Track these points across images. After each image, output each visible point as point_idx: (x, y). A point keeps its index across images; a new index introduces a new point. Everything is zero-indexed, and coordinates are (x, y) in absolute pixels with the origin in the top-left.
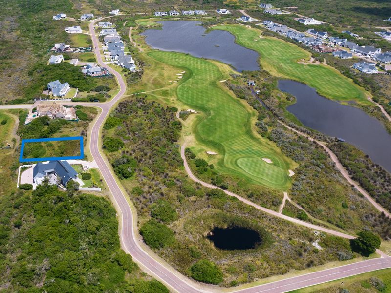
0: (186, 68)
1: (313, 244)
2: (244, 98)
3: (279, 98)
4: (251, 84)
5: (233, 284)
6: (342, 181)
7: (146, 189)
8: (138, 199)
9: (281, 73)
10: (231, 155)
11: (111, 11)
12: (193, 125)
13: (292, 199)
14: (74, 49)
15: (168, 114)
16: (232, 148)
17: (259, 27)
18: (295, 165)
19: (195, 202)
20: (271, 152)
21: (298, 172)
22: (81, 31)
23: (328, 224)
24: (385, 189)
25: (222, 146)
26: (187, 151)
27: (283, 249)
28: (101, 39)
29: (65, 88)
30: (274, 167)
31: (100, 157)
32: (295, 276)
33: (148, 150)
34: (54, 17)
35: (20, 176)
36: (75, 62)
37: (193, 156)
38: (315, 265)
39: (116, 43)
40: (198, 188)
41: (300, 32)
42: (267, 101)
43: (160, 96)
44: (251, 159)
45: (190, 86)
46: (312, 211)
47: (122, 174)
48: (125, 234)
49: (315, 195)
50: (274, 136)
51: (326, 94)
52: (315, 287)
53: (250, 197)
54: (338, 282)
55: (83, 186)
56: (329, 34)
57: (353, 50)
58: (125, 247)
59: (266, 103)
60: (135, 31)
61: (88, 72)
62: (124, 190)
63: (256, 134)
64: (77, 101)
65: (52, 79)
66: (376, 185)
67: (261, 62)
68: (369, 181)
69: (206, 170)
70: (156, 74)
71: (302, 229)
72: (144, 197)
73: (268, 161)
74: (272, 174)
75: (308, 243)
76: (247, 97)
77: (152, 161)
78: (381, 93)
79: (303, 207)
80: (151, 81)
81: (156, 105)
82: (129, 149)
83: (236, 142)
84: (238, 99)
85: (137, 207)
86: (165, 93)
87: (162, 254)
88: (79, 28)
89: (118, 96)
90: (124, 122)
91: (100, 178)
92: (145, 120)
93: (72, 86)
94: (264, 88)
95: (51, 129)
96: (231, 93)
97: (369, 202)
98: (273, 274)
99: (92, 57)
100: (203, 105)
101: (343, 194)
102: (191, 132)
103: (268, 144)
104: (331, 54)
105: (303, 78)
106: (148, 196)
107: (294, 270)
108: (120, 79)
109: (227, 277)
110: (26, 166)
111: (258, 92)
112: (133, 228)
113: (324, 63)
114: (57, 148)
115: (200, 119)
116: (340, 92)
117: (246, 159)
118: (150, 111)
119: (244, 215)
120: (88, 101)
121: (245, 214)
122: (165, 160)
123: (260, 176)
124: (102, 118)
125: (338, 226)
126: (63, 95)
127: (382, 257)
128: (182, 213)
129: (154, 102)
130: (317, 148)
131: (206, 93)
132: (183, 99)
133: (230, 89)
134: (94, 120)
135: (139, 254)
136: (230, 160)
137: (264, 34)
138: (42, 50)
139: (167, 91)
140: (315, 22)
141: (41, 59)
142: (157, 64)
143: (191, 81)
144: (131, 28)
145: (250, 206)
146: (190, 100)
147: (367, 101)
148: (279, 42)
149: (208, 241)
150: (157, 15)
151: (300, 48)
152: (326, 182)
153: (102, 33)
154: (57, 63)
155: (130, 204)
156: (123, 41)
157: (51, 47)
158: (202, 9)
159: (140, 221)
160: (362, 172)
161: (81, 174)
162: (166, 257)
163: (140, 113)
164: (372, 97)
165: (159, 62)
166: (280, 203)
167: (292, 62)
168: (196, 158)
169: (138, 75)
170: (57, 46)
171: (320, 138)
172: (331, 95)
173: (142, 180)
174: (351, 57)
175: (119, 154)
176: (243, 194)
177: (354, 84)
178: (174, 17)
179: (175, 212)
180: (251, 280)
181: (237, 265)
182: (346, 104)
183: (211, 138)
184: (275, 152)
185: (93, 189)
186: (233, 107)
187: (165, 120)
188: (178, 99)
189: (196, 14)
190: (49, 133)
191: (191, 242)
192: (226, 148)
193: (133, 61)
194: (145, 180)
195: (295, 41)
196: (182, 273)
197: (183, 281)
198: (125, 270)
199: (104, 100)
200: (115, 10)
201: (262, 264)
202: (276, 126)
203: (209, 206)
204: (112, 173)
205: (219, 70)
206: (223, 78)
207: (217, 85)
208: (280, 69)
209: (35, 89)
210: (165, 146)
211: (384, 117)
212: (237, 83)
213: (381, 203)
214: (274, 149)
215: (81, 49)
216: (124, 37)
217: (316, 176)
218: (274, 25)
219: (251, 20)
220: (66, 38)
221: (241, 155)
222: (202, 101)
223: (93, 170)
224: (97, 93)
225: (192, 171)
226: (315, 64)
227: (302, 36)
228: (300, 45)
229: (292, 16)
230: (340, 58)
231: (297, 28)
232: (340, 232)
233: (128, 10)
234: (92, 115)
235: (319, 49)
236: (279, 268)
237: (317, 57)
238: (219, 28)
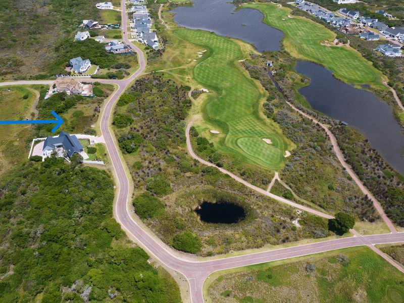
0: (208, 47)
1: (293, 222)
2: (257, 78)
3: (293, 79)
4: (269, 64)
5: (210, 254)
6: (335, 164)
7: (146, 163)
8: (137, 173)
9: (301, 54)
10: (233, 135)
12: (202, 104)
13: (282, 179)
14: (102, 26)
15: (180, 93)
16: (236, 127)
18: (293, 146)
19: (190, 177)
20: (273, 132)
21: (294, 153)
22: (112, 8)
23: (311, 204)
24: (375, 173)
25: (227, 125)
26: (192, 129)
27: (263, 225)
28: (131, 15)
29: (86, 64)
30: (272, 147)
31: (108, 133)
32: (269, 251)
33: (155, 128)
35: (33, 148)
36: (100, 39)
37: (196, 135)
38: (290, 241)
39: (143, 20)
40: (195, 165)
41: (330, 12)
42: (280, 83)
43: (177, 75)
44: (251, 139)
45: (208, 65)
46: (299, 192)
47: (126, 150)
48: (120, 204)
49: (304, 176)
50: (278, 117)
51: (341, 76)
52: (285, 261)
53: (242, 175)
54: (308, 257)
55: (87, 160)
56: (361, 14)
57: (382, 32)
58: (117, 216)
59: (279, 84)
60: (166, 8)
61: (111, 49)
62: (126, 164)
63: (262, 115)
64: (96, 78)
65: (76, 56)
66: (367, 169)
67: (284, 43)
68: (361, 165)
69: (205, 148)
70: (177, 53)
71: (285, 207)
72: (143, 171)
73: (268, 141)
74: (269, 154)
75: (288, 220)
76: (261, 78)
77: (157, 138)
78: (399, 78)
79: (290, 187)
80: (170, 60)
81: (171, 83)
82: (137, 126)
83: (241, 122)
84: (252, 79)
85: (134, 180)
86: (182, 72)
87: (150, 224)
88: (110, 4)
89: (136, 74)
90: (137, 99)
91: (105, 152)
92: (158, 98)
93: (93, 63)
94: (280, 69)
95: (66, 105)
96: (247, 73)
97: (356, 185)
98: (249, 247)
99: (118, 35)
100: (217, 84)
101: (332, 176)
102: (200, 111)
103: (272, 125)
104: (357, 36)
105: (322, 59)
106: (146, 171)
107: (269, 245)
108: (142, 57)
109: (205, 247)
110: (39, 139)
111: (273, 72)
112: (127, 200)
113: (347, 45)
114: (69, 123)
115: (210, 98)
116: (357, 75)
117: (247, 139)
118: (164, 89)
119: (234, 192)
120: (106, 78)
121: (235, 190)
122: (169, 137)
123: (257, 156)
124: (117, 95)
125: (320, 206)
126: (84, 72)
127: (355, 236)
128: (176, 188)
129: (170, 80)
130: (318, 130)
131: (223, 72)
132: (199, 78)
133: (246, 69)
134: (109, 97)
135: (129, 223)
136: (231, 140)
137: (293, 14)
138: (71, 26)
139: (184, 69)
141: (69, 35)
142: (180, 42)
143: (210, 60)
144: (162, 5)
145: (241, 183)
146: (204, 80)
147: (382, 85)
148: (307, 22)
149: (195, 214)
151: (326, 29)
152: (317, 164)
153: (133, 9)
154: (82, 40)
155: (128, 177)
156: (152, 18)
157: (80, 23)
159: (135, 193)
160: (357, 155)
161: (87, 148)
162: (153, 227)
163: (154, 91)
164: (388, 81)
165: (183, 40)
166: (270, 182)
167: (315, 43)
168: (199, 136)
169: (159, 53)
170: (85, 22)
171: (324, 121)
172: (346, 78)
173: (144, 155)
174: (378, 39)
175: (126, 130)
176: (237, 172)
177: (373, 68)
179: (170, 186)
180: (227, 252)
181: (217, 237)
182: (359, 87)
183: (218, 118)
184: (277, 133)
185: (96, 162)
186: (246, 87)
187: (177, 98)
188: (194, 78)
190: (64, 109)
191: (179, 214)
192: (230, 128)
193: (156, 39)
194: (147, 155)
195: (323, 22)
196: (165, 242)
197: (164, 249)
198: (113, 236)
199: (122, 78)
201: (241, 238)
202: (284, 108)
203: (202, 182)
204: (117, 148)
205: (240, 50)
206: (242, 58)
207: (234, 65)
208: (301, 51)
209: (58, 65)
210: (172, 124)
211: (394, 102)
212: (254, 63)
213: (367, 186)
214: (277, 130)
215: (109, 26)
216: (153, 15)
217: (310, 157)
218: (306, 4)
220: (96, 14)
221: (242, 134)
222: (217, 81)
223: (99, 145)
224: (118, 70)
225: (193, 148)
226: (338, 46)
227: (331, 16)
228: (328, 25)
230: (366, 39)
231: (330, 7)
232: (321, 212)
234: (108, 92)
235: (346, 30)
236: (255, 242)
237: (342, 38)
238: (250, 6)
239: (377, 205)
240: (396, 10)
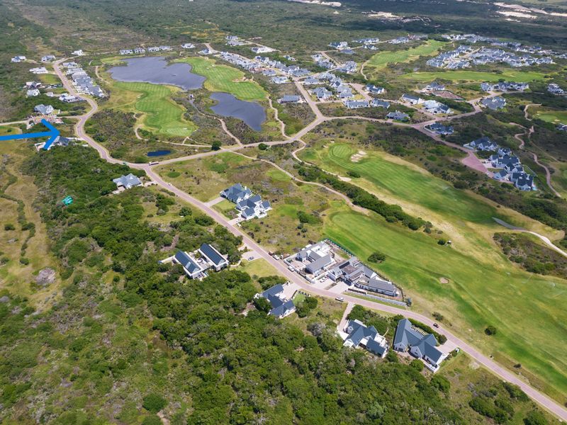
0: (144, 91)
3: (207, 102)
4: (191, 96)
6: (219, 129)
11: (73, 52)
12: (144, 119)
13: (190, 138)
14: (46, 86)
15: (128, 116)
16: (166, 126)
17: (215, 58)
22: (47, 72)
23: (204, 144)
26: (139, 129)
28: (70, 77)
30: (187, 130)
34: (13, 59)
36: (51, 94)
37: (141, 131)
39: (84, 79)
42: (197, 105)
43: (123, 109)
44: (175, 129)
45: (146, 101)
46: (198, 141)
47: (99, 140)
49: (202, 135)
50: (193, 119)
53: (169, 140)
60: (101, 69)
61: (64, 99)
63: (183, 119)
64: (62, 116)
67: (205, 83)
69: (147, 135)
70: (120, 97)
72: (112, 146)
74: (185, 132)
76: (184, 103)
80: (116, 101)
82: (102, 132)
83: (169, 124)
84: (178, 104)
86: (127, 107)
88: (44, 69)
89: (92, 111)
94: (198, 98)
96: (175, 103)
97: (229, 135)
99: (64, 91)
100: (153, 110)
102: (142, 122)
103: (189, 123)
105: (231, 90)
108: (92, 102)
110: (39, 144)
113: (251, 80)
115: (149, 117)
116: (251, 96)
117: (172, 129)
118: (116, 116)
120: (69, 116)
123: (177, 134)
124: (82, 122)
125: (208, 144)
126: (49, 113)
129: (118, 112)
131: (157, 104)
132: (139, 108)
133: (174, 100)
134: (77, 123)
136: (163, 130)
137: (216, 63)
138: (14, 88)
139: (128, 105)
140: (268, 50)
144: (97, 67)
146: (144, 109)
148: (226, 68)
150: (122, 54)
153: (69, 72)
154: (35, 95)
157: (23, 86)
158: (168, 44)
164: (270, 96)
165: (123, 90)
166: (184, 140)
167: (228, 81)
168: (143, 131)
169: (106, 99)
170: (29, 84)
173: (111, 142)
174: (275, 75)
177: (263, 91)
178: (139, 54)
183: (155, 124)
184: (191, 125)
187: (125, 119)
188: (136, 109)
189: (161, 50)
193: (100, 91)
194: (113, 142)
195: (241, 68)
199: (82, 114)
200: (77, 50)
204: (93, 141)
205: (170, 91)
206: (171, 95)
207: (165, 99)
208: (216, 87)
209: (23, 112)
211: (268, 105)
215: (53, 86)
216: (91, 74)
219: (211, 51)
220: (34, 77)
221: (170, 128)
222: (153, 108)
224: (76, 111)
225: (140, 136)
226: (245, 81)
229: (252, 46)
230: (267, 75)
231: (249, 56)
233: (92, 51)
234: (75, 122)
237: (248, 75)
238: (180, 61)
239: (237, 140)
240: (300, 55)
